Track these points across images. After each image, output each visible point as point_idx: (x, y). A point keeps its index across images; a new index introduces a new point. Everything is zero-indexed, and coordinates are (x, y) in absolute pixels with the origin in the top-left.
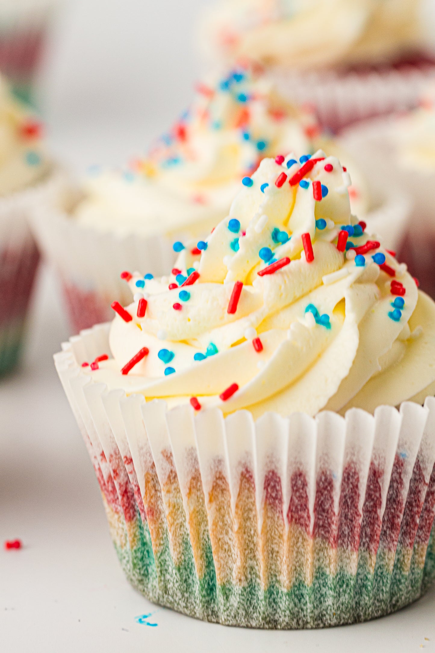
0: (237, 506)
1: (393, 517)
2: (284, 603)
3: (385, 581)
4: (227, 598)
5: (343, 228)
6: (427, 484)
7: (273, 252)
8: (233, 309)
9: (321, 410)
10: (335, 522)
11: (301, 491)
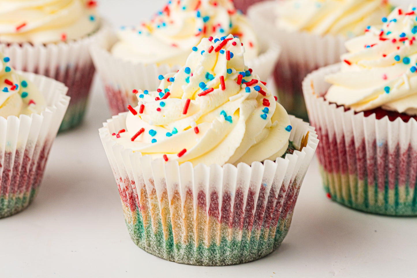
0: (184, 207)
1: (260, 214)
2: (206, 254)
3: (255, 244)
4: (179, 250)
5: (240, 73)
6: (276, 199)
7: (206, 84)
8: (185, 112)
9: (226, 163)
10: (231, 216)
11: (215, 201)
